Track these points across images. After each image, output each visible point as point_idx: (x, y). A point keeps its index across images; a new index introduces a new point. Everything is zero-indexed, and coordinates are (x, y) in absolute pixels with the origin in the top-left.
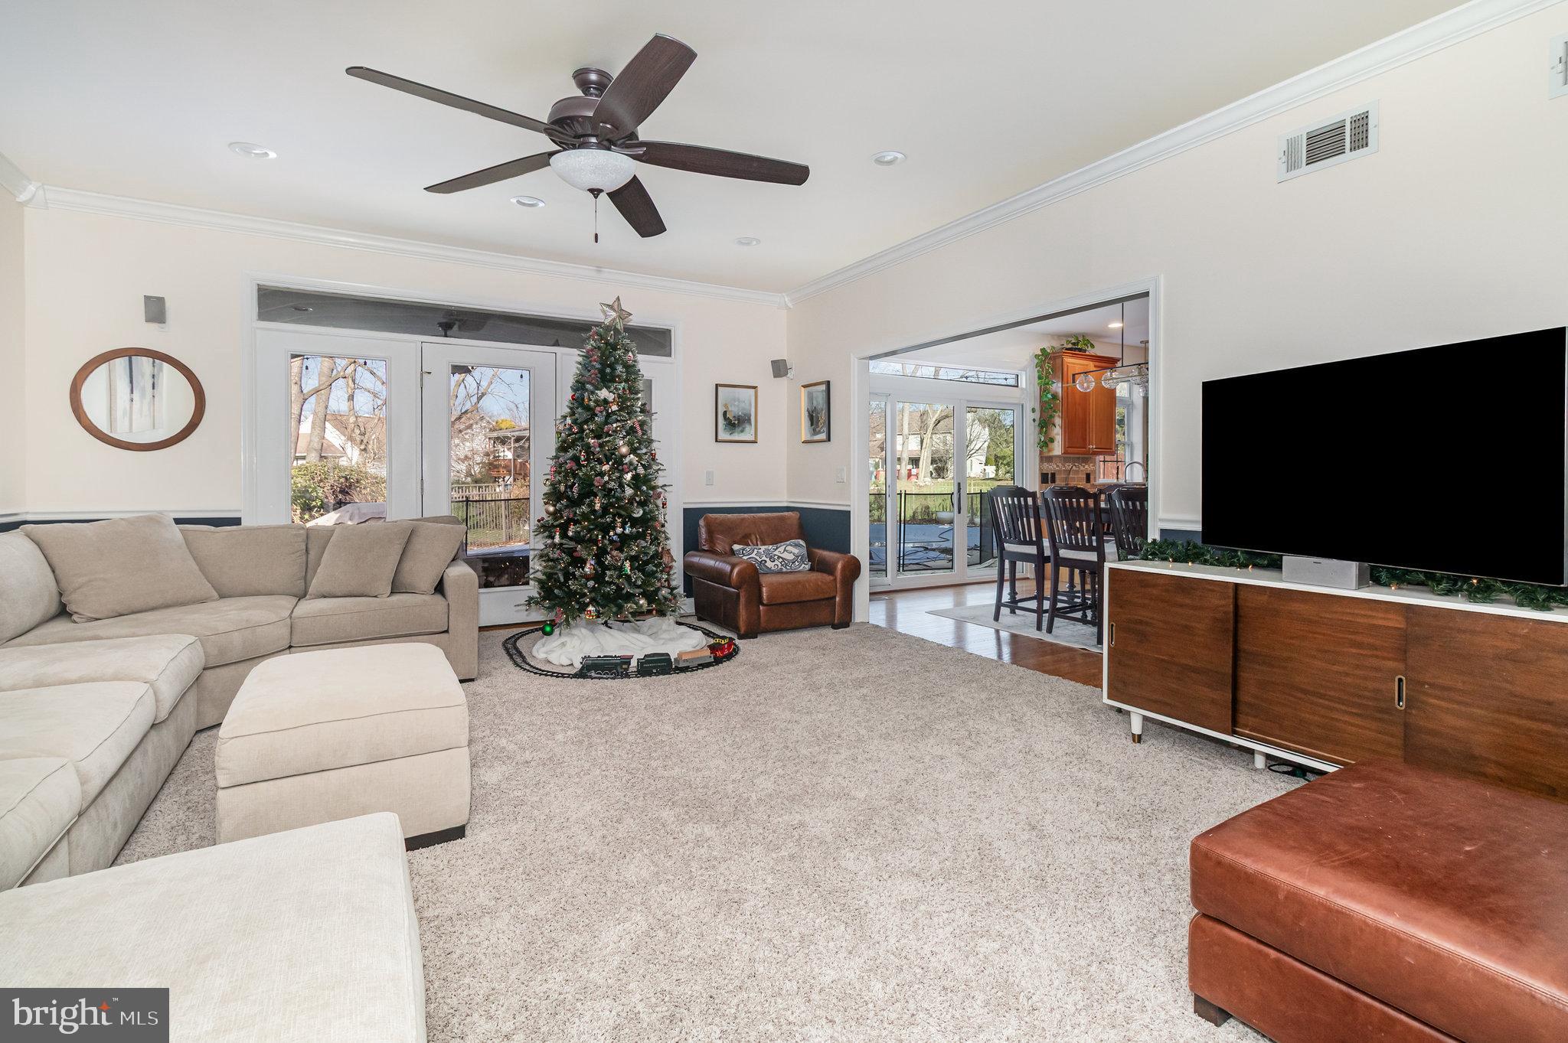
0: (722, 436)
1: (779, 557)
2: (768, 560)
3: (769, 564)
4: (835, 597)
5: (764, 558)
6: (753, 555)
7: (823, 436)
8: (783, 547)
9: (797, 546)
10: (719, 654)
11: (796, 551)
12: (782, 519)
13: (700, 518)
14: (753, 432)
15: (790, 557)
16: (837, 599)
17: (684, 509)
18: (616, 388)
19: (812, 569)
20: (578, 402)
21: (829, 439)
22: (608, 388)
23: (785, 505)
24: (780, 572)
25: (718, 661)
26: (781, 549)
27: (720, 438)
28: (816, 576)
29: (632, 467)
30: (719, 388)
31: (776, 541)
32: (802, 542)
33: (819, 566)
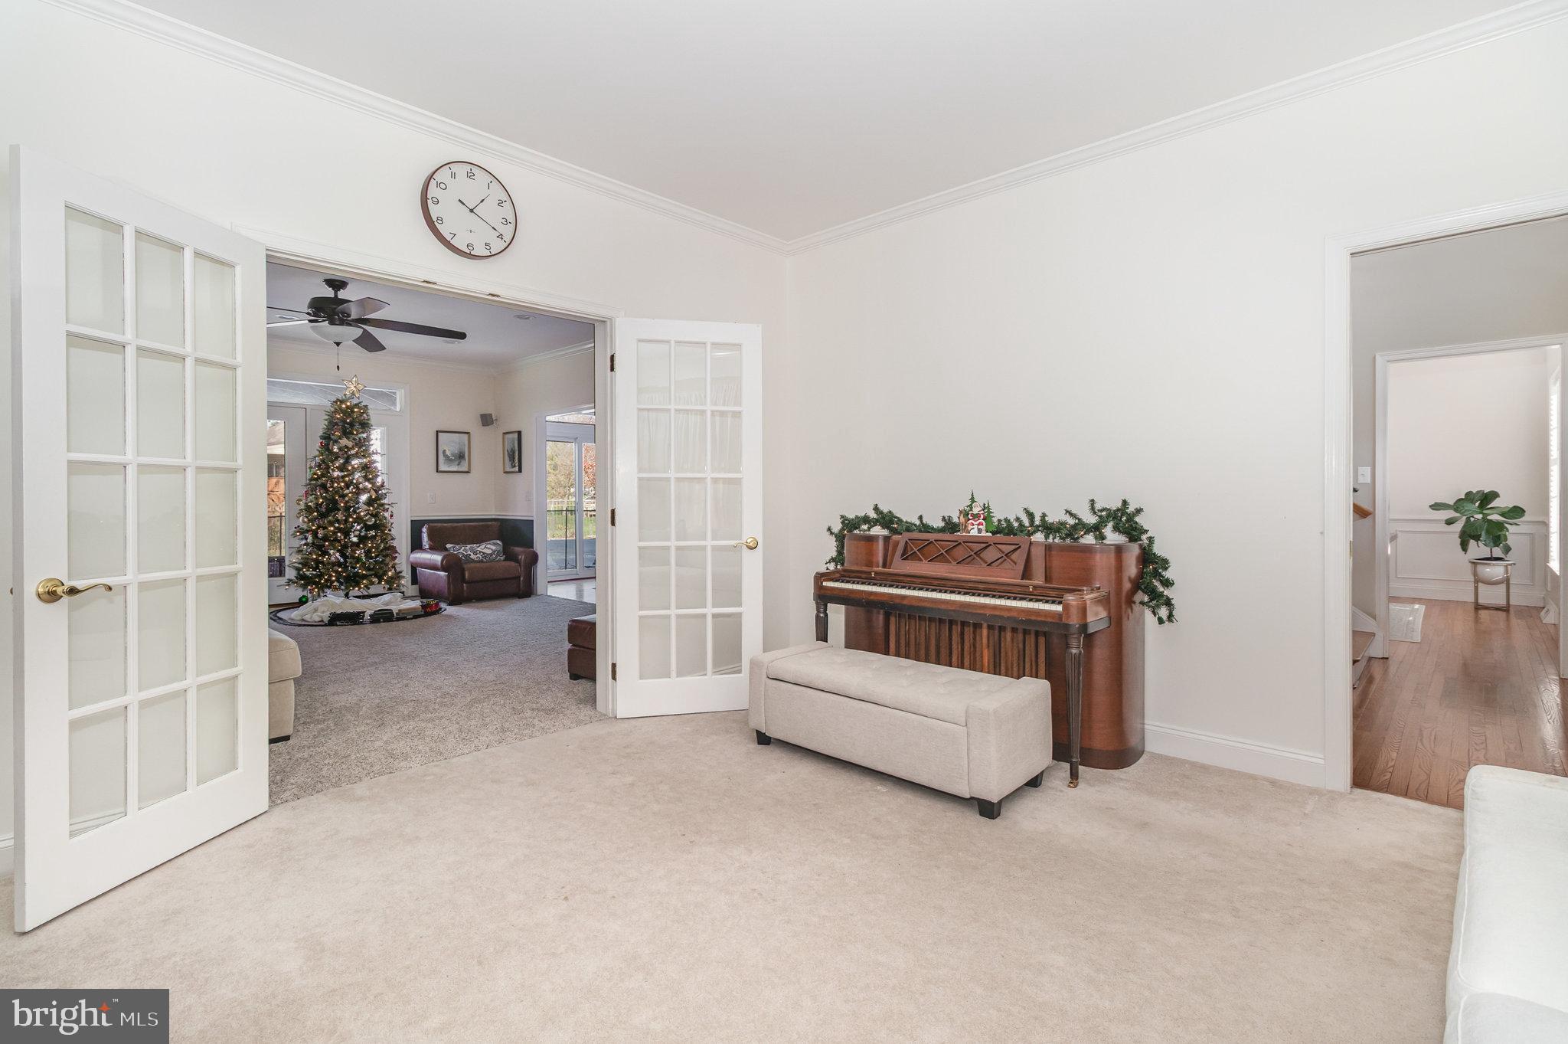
0: (442, 468)
1: (480, 552)
2: (472, 554)
3: (473, 556)
4: (520, 577)
5: (469, 553)
6: (461, 551)
7: (517, 469)
8: (484, 546)
9: (494, 544)
10: (428, 610)
11: (494, 548)
12: (488, 526)
13: (423, 527)
14: (466, 465)
15: (490, 552)
16: (522, 579)
17: (412, 521)
18: (354, 439)
19: (505, 560)
20: (326, 448)
21: (520, 471)
22: (348, 438)
23: (494, 517)
24: (482, 561)
25: (426, 614)
26: (483, 546)
27: (440, 469)
28: (508, 563)
29: (365, 490)
30: (440, 434)
31: (480, 541)
32: (498, 542)
33: (510, 556)
